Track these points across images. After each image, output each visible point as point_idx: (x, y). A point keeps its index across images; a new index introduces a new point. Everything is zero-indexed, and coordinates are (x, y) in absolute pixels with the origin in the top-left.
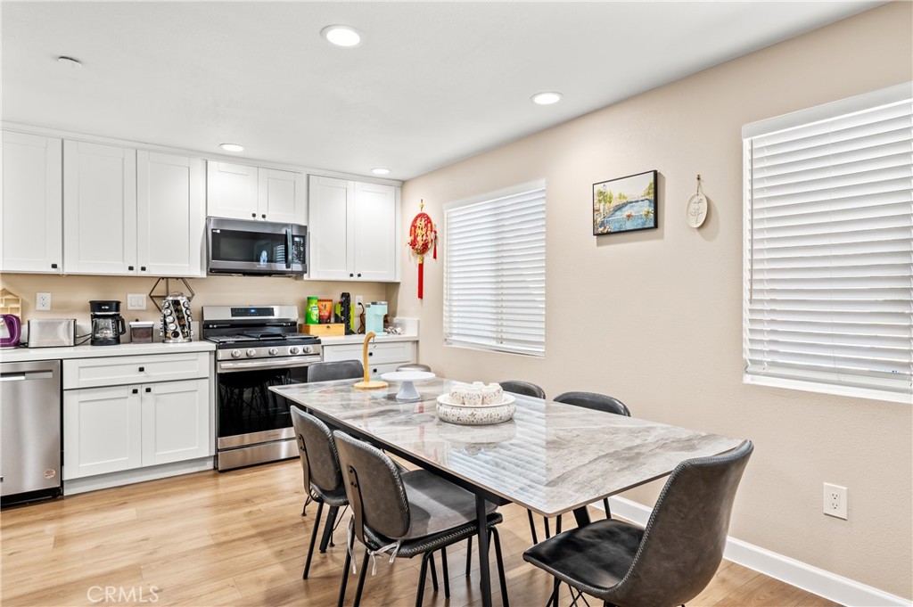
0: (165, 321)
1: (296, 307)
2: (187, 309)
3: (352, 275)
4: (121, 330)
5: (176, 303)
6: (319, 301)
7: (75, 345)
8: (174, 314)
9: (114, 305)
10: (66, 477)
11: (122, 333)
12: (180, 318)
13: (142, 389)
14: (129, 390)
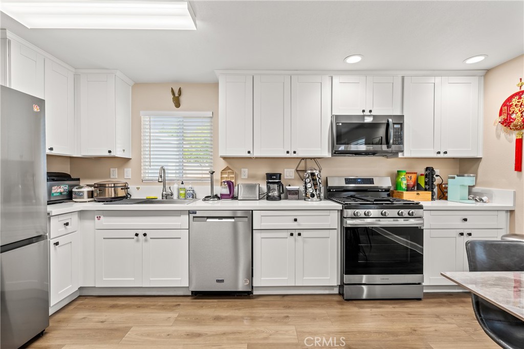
0: (306, 186)
1: (390, 178)
2: (319, 179)
3: (439, 153)
4: (281, 192)
5: (313, 174)
6: (407, 173)
7: (259, 199)
8: (312, 182)
9: (278, 175)
10: (254, 285)
11: (282, 193)
12: (315, 185)
13: (296, 233)
14: (288, 233)
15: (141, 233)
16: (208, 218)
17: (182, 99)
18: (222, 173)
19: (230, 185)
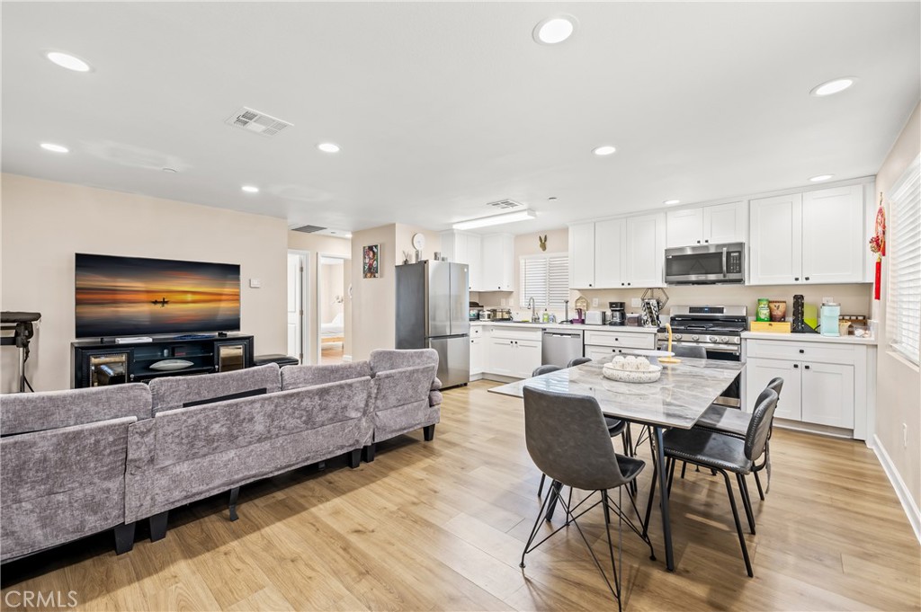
3: (797, 279)
4: (623, 318)
6: (771, 302)
9: (622, 304)
11: (623, 320)
13: (617, 351)
14: (610, 350)
15: (514, 341)
16: (554, 334)
17: (547, 243)
18: (576, 302)
19: (580, 312)
